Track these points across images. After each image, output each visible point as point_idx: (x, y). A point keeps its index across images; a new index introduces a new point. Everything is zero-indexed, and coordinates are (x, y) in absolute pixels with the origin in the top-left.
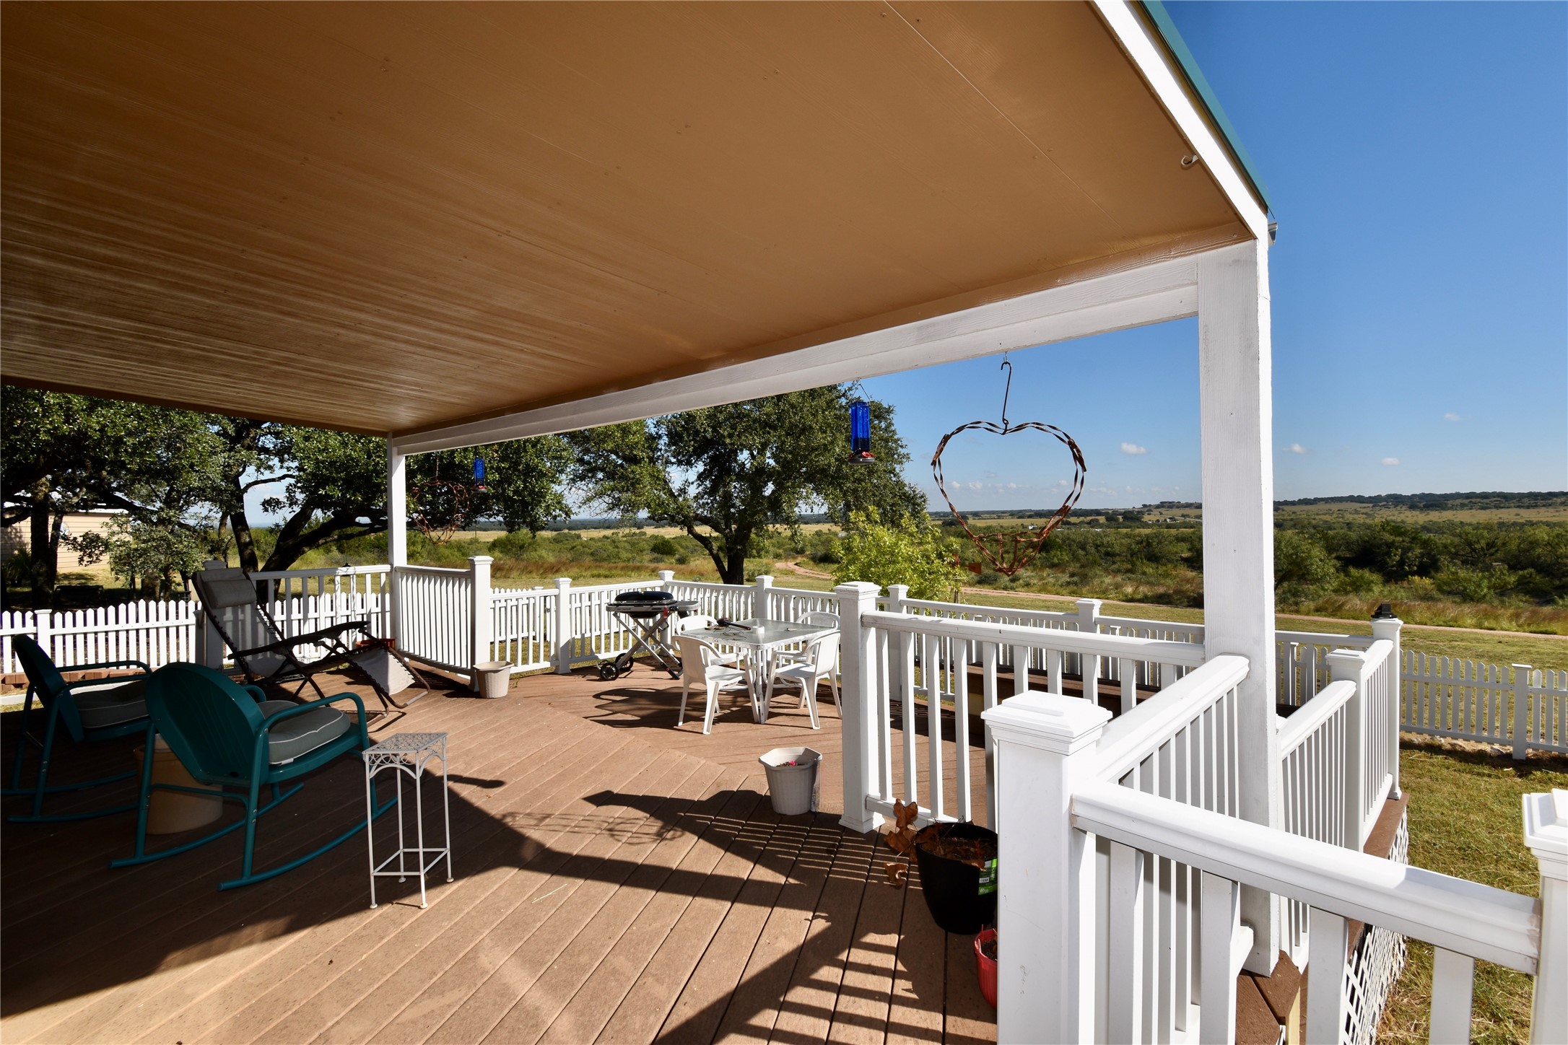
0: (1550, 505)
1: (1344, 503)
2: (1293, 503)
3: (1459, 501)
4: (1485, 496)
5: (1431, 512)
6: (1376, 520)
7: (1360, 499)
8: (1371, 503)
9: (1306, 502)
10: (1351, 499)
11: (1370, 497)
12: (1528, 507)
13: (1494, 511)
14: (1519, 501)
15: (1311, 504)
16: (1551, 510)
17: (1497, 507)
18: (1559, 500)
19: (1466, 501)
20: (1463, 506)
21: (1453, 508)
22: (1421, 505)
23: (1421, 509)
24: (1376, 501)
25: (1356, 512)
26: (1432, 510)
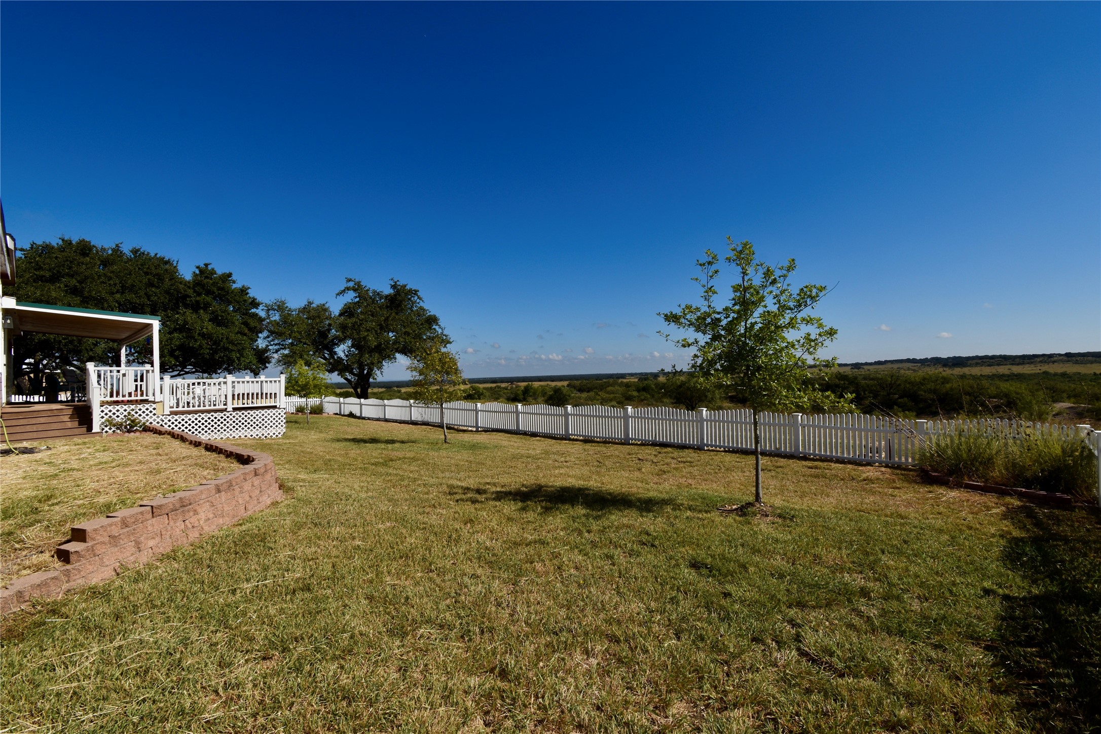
0: (1032, 363)
1: (903, 363)
2: (871, 364)
3: (974, 361)
4: (993, 357)
5: (956, 369)
6: (920, 374)
7: (914, 361)
8: (921, 363)
10: (908, 360)
11: (921, 359)
12: (1018, 364)
13: (996, 367)
14: (1013, 361)
15: (882, 364)
16: (1032, 366)
17: (998, 365)
18: (1038, 360)
19: (980, 361)
20: (978, 364)
21: (971, 366)
22: (950, 364)
23: (950, 367)
25: (909, 369)
26: (958, 367)
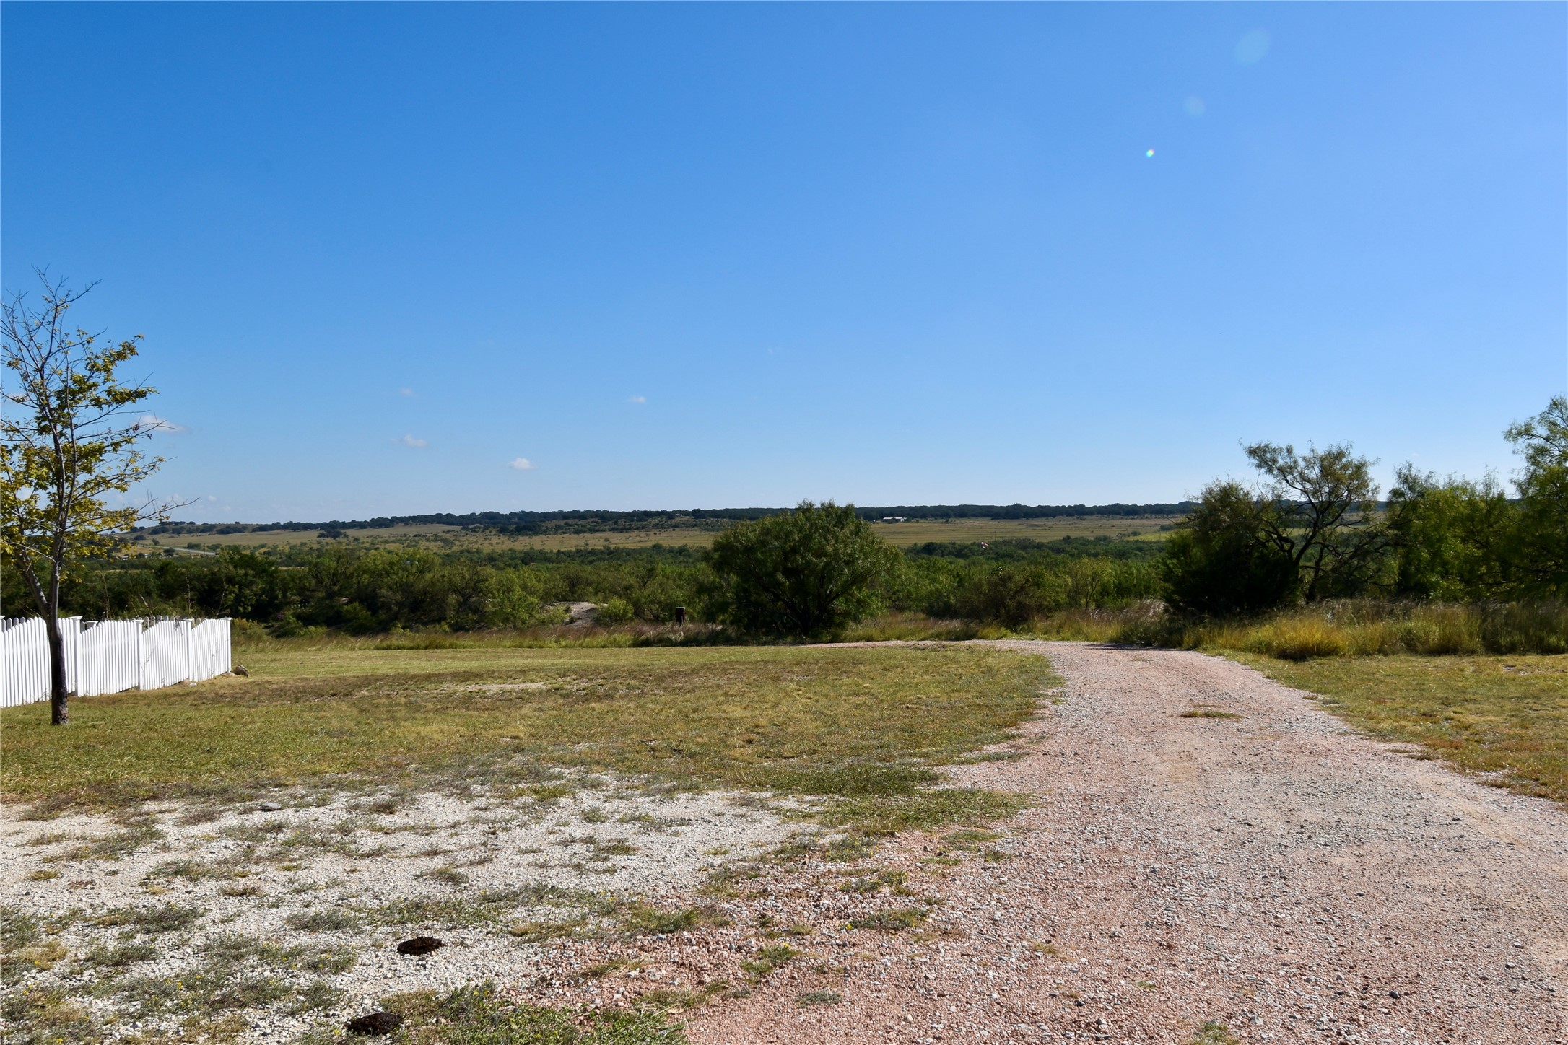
1: (429, 525)
5: (520, 538)
6: (455, 548)
7: (448, 520)
8: (461, 524)
9: (380, 523)
10: (438, 519)
11: (462, 516)
15: (386, 526)
19: (562, 523)
20: (558, 528)
24: (467, 522)
25: (435, 537)
26: (523, 535)
